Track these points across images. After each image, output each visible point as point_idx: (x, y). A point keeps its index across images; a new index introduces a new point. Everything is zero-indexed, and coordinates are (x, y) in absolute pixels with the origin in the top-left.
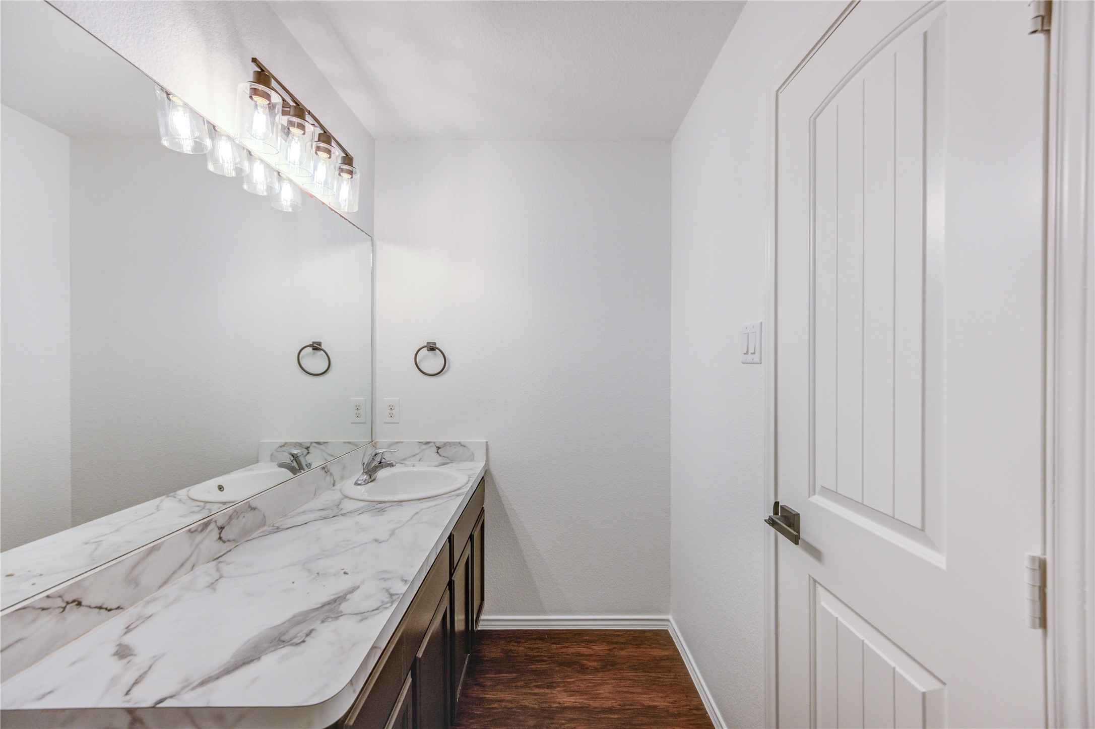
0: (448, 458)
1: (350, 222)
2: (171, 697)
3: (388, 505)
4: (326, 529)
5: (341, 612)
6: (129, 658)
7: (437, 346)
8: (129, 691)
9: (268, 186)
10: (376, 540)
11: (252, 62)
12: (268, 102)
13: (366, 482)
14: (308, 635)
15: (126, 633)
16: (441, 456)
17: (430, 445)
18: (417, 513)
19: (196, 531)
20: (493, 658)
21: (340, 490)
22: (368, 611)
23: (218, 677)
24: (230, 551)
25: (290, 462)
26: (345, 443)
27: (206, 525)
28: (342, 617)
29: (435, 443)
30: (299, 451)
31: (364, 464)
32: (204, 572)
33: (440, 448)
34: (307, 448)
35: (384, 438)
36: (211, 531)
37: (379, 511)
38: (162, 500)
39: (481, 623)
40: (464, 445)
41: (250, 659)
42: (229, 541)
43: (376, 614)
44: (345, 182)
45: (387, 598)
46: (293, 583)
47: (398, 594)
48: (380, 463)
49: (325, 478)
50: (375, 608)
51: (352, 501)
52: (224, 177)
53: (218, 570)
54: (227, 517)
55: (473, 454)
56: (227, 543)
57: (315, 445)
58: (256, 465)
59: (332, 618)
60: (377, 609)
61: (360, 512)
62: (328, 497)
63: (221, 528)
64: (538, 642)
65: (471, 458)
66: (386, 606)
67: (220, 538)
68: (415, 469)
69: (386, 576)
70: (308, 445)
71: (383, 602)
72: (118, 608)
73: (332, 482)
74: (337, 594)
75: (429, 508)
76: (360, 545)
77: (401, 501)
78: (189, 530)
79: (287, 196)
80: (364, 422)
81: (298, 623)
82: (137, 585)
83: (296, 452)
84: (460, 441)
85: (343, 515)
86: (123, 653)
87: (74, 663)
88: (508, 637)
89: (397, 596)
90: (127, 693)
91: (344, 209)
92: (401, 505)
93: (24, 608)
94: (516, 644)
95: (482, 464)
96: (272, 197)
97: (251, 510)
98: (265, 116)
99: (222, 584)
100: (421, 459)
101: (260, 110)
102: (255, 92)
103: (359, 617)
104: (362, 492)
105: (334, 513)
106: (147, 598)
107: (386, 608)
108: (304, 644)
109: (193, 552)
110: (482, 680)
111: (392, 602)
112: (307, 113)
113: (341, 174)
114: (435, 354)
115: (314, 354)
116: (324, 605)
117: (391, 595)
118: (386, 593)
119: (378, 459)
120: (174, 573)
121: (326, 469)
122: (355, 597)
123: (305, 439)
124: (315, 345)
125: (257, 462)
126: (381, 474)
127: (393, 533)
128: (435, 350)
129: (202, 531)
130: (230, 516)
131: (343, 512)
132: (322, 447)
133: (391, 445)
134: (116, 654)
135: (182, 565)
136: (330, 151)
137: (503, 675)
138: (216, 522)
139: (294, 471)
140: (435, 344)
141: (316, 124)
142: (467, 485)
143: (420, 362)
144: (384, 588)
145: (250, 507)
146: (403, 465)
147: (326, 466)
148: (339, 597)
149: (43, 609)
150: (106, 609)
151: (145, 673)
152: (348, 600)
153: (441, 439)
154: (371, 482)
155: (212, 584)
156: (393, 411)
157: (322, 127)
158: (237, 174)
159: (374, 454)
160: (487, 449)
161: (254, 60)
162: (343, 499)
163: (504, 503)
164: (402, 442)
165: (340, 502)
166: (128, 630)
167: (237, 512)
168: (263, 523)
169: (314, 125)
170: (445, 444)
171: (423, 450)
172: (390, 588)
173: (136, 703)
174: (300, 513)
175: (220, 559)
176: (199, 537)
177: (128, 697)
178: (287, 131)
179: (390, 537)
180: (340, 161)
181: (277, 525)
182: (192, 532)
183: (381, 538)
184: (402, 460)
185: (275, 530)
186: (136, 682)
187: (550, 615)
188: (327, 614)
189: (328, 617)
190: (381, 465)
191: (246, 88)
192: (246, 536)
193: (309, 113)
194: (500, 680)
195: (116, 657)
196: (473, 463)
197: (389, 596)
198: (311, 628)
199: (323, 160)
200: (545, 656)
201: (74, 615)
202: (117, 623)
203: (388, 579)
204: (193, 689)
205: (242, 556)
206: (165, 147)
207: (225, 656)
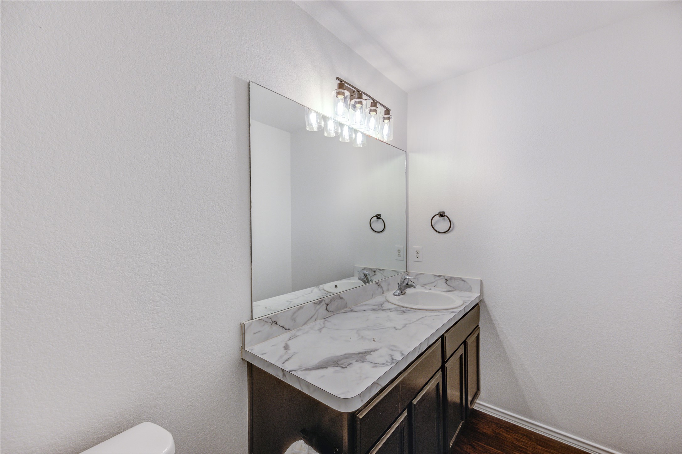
0: (453, 287)
1: (392, 146)
2: (295, 371)
3: (408, 309)
4: (373, 316)
5: (366, 359)
6: (287, 350)
7: (446, 214)
8: (284, 362)
9: (350, 137)
10: (395, 328)
11: (337, 79)
12: (344, 96)
13: (399, 295)
14: (348, 365)
15: (289, 340)
16: (448, 285)
17: (441, 277)
18: (422, 318)
19: (316, 303)
20: (485, 433)
21: (386, 297)
22: (378, 364)
23: (311, 369)
24: (331, 316)
25: (363, 278)
26: (393, 271)
27: (321, 302)
28: (366, 362)
29: (444, 276)
30: (368, 273)
31: (399, 284)
32: (319, 323)
33: (448, 280)
34: (375, 272)
35: (414, 270)
36: (322, 305)
37: (401, 312)
38: (314, 288)
39: (476, 405)
40: (464, 280)
41: (324, 367)
42: (330, 311)
43: (382, 366)
44: (386, 125)
45: (390, 360)
46: (350, 338)
47: (396, 360)
48: (407, 284)
49: (378, 290)
50: (382, 363)
51: (389, 303)
52: (331, 137)
53: (324, 324)
54: (330, 300)
55: (471, 287)
56: (330, 312)
57: (378, 270)
58: (352, 277)
59: (361, 361)
60: (383, 364)
61: (392, 310)
62: (379, 299)
63: (327, 305)
64: (524, 437)
65: (470, 290)
66: (388, 364)
67: (327, 309)
68: (431, 291)
69: (394, 348)
70: (375, 270)
71: (387, 361)
72: (289, 329)
73: (382, 291)
74: (367, 350)
75: (431, 316)
76: (386, 328)
77: (416, 309)
78: (314, 303)
79: (359, 139)
80: (402, 259)
81: (347, 358)
82: (295, 322)
83: (366, 273)
84: (461, 277)
85: (383, 310)
86: (286, 347)
87: (273, 346)
88: (499, 424)
89: (395, 361)
90: (283, 364)
91: (386, 139)
92: (415, 311)
93: (261, 320)
94: (505, 432)
95: (477, 295)
96: (353, 141)
97: (340, 298)
98: (343, 104)
99: (324, 330)
100: (435, 286)
101: (341, 101)
102: (338, 93)
103: (373, 365)
104: (397, 300)
105: (379, 308)
106: (298, 328)
107: (388, 365)
108: (345, 369)
109: (315, 313)
110: (475, 444)
111: (392, 363)
112: (363, 94)
113: (384, 121)
114: (444, 219)
115: (377, 221)
116: (360, 353)
117: (393, 359)
118: (390, 358)
119: (406, 282)
120: (308, 320)
121: (378, 284)
122: (374, 354)
123: (374, 267)
124: (377, 216)
125: (353, 276)
126: (409, 291)
127: (405, 326)
128: (444, 217)
129: (319, 304)
130: (331, 300)
131: (383, 308)
132: (381, 272)
133: (418, 275)
134: (284, 347)
135: (312, 317)
136: (377, 110)
137: (491, 448)
138: (325, 301)
139: (365, 282)
140: (444, 212)
141: (369, 98)
142: (461, 307)
143: (434, 224)
144: (390, 354)
145: (340, 297)
146: (424, 288)
147: (378, 282)
148: (367, 352)
149: (266, 322)
150: (285, 328)
151: (290, 358)
152: (371, 354)
153: (449, 275)
154: (402, 295)
155: (320, 329)
156: (418, 255)
157: (372, 98)
158: (336, 135)
159: (404, 278)
160: (482, 285)
161: (338, 78)
162: (385, 302)
163: (496, 326)
164: (424, 274)
165: (384, 303)
166: (290, 339)
167: (334, 299)
168: (346, 306)
169: (368, 99)
170: (451, 278)
171: (437, 280)
172: (393, 355)
173: (284, 368)
174: (364, 305)
175: (326, 319)
176: (318, 307)
177: (283, 365)
178: (354, 107)
179: (403, 328)
180: (383, 113)
181: (352, 308)
182: (315, 304)
183: (398, 327)
184: (424, 285)
185: (351, 311)
186: (287, 360)
187: (537, 422)
188: (359, 358)
189: (359, 360)
190: (408, 286)
191: (335, 93)
192: (337, 311)
193: (365, 94)
194: (489, 450)
195: (284, 348)
196: (470, 293)
197: (391, 359)
198: (351, 362)
199: (373, 116)
200: (530, 451)
201: (275, 327)
202: (287, 335)
203: (395, 350)
204: (302, 371)
205: (335, 320)
206: (308, 130)
207: (315, 362)
